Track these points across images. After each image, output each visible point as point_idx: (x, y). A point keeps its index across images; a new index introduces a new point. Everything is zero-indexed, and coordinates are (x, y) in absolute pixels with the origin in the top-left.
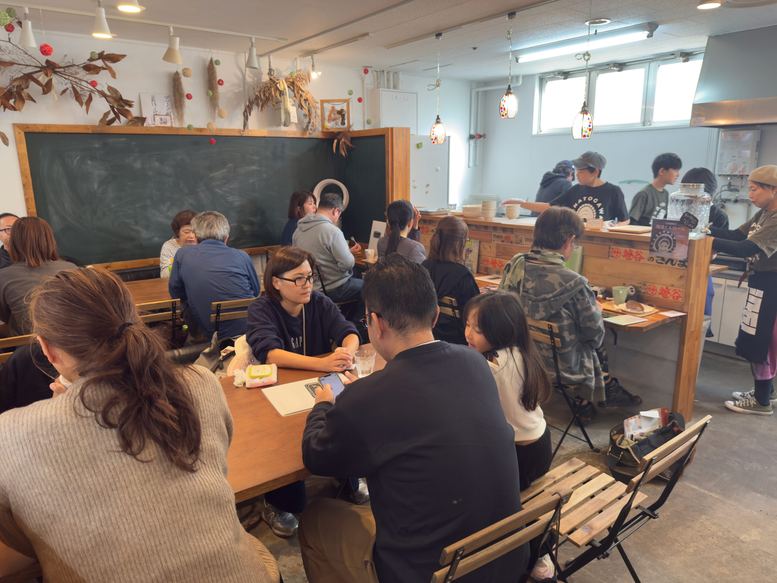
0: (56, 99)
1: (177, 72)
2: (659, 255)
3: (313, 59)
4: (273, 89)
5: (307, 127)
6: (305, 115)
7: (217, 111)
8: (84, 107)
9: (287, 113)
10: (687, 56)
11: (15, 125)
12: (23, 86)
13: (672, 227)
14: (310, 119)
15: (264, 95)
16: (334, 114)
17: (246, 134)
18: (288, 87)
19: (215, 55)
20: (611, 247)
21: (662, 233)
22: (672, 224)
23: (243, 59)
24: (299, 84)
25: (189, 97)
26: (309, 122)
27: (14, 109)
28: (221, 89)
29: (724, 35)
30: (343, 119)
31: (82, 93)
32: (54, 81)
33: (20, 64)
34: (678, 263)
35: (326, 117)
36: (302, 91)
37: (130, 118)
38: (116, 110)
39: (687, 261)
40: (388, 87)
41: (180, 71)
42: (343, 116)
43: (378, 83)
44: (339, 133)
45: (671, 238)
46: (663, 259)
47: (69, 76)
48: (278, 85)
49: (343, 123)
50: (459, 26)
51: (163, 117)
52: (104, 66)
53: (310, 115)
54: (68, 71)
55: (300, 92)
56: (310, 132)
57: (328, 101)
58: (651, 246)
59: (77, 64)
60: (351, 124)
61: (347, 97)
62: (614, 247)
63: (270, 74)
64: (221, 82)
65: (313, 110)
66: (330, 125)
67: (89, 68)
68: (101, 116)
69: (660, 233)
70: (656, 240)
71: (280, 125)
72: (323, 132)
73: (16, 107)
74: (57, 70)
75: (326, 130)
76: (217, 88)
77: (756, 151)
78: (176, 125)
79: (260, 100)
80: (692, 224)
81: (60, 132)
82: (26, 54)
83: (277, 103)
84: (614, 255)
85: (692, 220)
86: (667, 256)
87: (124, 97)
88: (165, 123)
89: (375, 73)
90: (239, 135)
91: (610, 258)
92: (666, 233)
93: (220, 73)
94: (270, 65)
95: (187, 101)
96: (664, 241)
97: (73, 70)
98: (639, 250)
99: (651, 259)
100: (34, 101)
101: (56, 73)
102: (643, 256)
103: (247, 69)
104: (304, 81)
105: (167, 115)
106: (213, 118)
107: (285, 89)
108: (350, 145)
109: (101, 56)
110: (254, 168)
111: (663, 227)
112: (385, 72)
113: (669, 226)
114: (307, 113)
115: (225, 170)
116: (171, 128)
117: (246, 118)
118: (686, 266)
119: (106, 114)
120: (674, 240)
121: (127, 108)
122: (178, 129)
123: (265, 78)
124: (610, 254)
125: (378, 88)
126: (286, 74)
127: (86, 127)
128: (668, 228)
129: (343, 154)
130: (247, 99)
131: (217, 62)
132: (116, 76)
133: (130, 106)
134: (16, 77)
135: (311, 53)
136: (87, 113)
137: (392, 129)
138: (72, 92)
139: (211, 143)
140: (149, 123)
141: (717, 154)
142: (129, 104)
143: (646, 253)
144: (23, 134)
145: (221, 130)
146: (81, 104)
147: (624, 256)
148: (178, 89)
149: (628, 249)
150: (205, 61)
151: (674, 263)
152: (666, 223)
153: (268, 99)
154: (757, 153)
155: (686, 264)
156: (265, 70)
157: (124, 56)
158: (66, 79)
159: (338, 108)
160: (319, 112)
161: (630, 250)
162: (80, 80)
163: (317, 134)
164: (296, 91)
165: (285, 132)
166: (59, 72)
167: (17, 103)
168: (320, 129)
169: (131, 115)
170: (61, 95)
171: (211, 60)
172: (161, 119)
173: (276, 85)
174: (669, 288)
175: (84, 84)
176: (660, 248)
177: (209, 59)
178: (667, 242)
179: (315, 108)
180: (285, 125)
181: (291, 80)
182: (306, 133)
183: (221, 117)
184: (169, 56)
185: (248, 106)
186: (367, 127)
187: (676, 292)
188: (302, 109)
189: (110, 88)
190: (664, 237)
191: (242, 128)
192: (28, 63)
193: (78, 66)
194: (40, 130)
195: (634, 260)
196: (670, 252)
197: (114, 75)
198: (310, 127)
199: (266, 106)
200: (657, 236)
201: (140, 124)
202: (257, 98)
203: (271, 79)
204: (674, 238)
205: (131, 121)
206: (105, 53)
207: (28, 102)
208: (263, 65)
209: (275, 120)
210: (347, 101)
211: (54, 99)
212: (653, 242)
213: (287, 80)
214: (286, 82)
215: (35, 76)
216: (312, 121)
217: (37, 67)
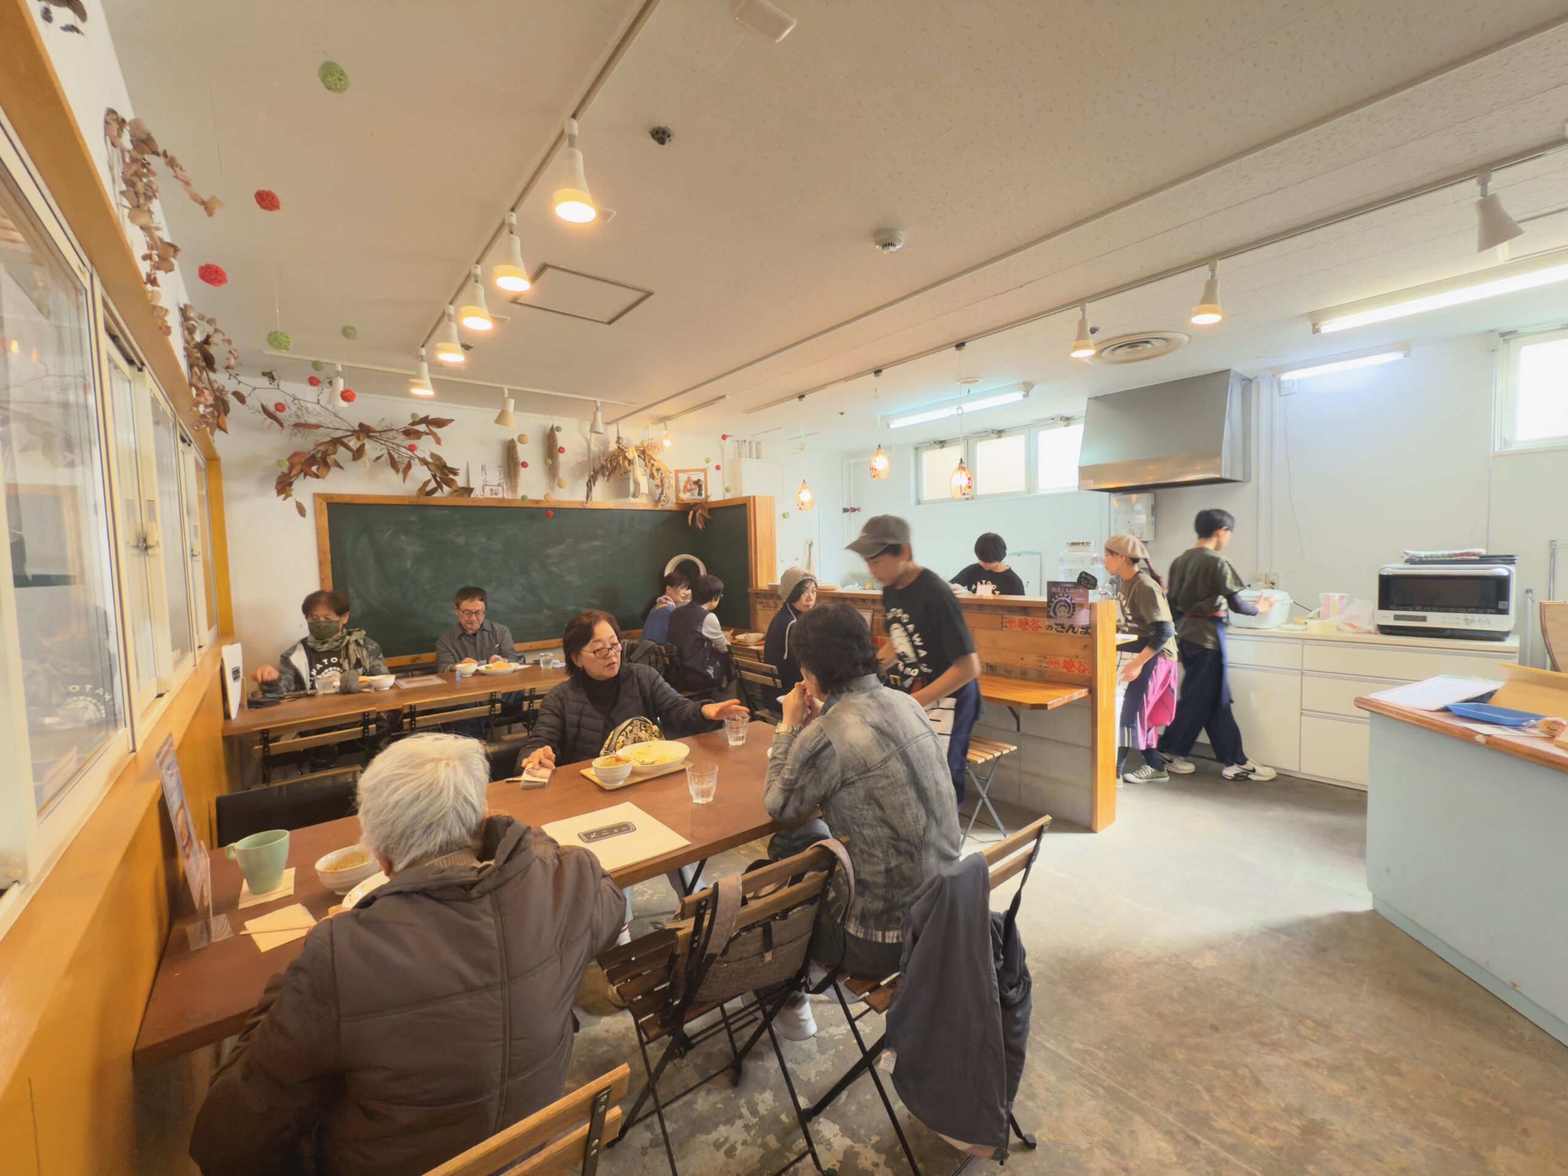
0: (368, 465)
1: (513, 439)
2: (1059, 621)
3: (665, 425)
4: (621, 458)
5: (660, 498)
6: (657, 486)
7: (556, 482)
8: (401, 475)
9: (637, 483)
10: (1067, 420)
11: (316, 496)
12: (329, 452)
13: (1069, 589)
14: (662, 490)
15: (611, 464)
16: (690, 485)
17: (589, 506)
18: (639, 456)
19: (556, 421)
20: (1004, 616)
21: (1059, 597)
22: (1069, 585)
23: (587, 426)
24: (650, 453)
25: (525, 465)
26: (662, 493)
27: (317, 476)
28: (562, 457)
29: (1103, 396)
30: (700, 490)
31: (400, 460)
32: (367, 447)
33: (328, 428)
34: (1080, 630)
35: (681, 487)
36: (654, 460)
37: (454, 488)
38: (438, 479)
39: (1090, 627)
40: (751, 457)
41: (516, 439)
42: (700, 487)
43: (740, 454)
44: (696, 504)
45: (1069, 601)
46: (1063, 627)
47: (386, 441)
48: (627, 454)
49: (700, 494)
50: (823, 387)
51: (494, 488)
52: (428, 431)
53: (662, 485)
54: (385, 436)
55: (652, 461)
56: (663, 503)
57: (683, 471)
58: (1049, 612)
59: (395, 428)
60: (709, 494)
61: (704, 466)
62: (1008, 616)
63: (618, 442)
64: (562, 450)
65: (666, 481)
66: (686, 497)
67: (408, 433)
68: (420, 485)
69: (1057, 597)
70: (1053, 605)
71: (627, 496)
72: (677, 504)
73: (319, 474)
74: (372, 434)
75: (680, 502)
76: (558, 456)
77: (1152, 515)
78: (508, 496)
79: (605, 470)
80: (1091, 585)
81: (370, 503)
82: (337, 416)
83: (625, 473)
84: (1008, 626)
85: (1089, 580)
86: (1067, 622)
87: (449, 465)
88: (496, 494)
89: (736, 443)
90: (582, 507)
91: (1004, 629)
92: (1063, 596)
93: (561, 440)
94: (618, 433)
95: (522, 470)
96: (1062, 605)
97: (391, 434)
98: (1035, 618)
99: (1050, 627)
100: (341, 467)
101: (370, 437)
102: (1041, 624)
103: (593, 435)
104: (656, 450)
105: (499, 485)
106: (552, 489)
107: (634, 458)
108: (708, 517)
109: (425, 420)
110: (597, 543)
111: (1059, 590)
112: (747, 443)
113: (1065, 588)
114: (659, 483)
115: (563, 547)
116: (503, 500)
117: (590, 489)
118: (1090, 634)
119: (427, 483)
120: (1074, 604)
121: (451, 476)
122: (510, 501)
123: (613, 447)
124: (1004, 624)
125: (739, 457)
126: (637, 442)
127: (402, 497)
128: (1065, 590)
129: (700, 526)
130: (592, 468)
131: (559, 429)
132: (442, 443)
133: (455, 474)
134: (322, 441)
135: (663, 419)
136: (404, 482)
137: (754, 497)
138: (389, 459)
139: (548, 516)
140: (477, 493)
141: (1110, 521)
142: (454, 472)
143: (1044, 622)
144: (325, 505)
145: (560, 502)
146: (397, 471)
147: (1019, 626)
148: (512, 458)
149: (1023, 618)
150: (546, 428)
151: (1076, 630)
152: (1062, 585)
153: (615, 468)
154: (1154, 518)
155: (1089, 631)
156: (613, 439)
157: (451, 421)
158: (381, 444)
159: (695, 478)
160: (673, 482)
161: (1025, 619)
162: (398, 445)
163: (670, 505)
164: (647, 460)
165: (635, 504)
166: (373, 437)
167: (320, 470)
168: (674, 500)
169: (457, 485)
170: (374, 461)
171: (552, 427)
172: (492, 490)
173: (624, 454)
174: (1074, 659)
175: (403, 450)
176: (1059, 614)
177: (550, 426)
178: (1065, 606)
179: (669, 478)
180: (634, 496)
181: (642, 449)
182: (658, 505)
183: (561, 486)
184: (501, 419)
185: (593, 476)
186: (728, 496)
187: (1082, 665)
188: (653, 479)
189: (433, 455)
190: (1061, 601)
191: (585, 500)
192: (337, 426)
193: (397, 430)
194: (347, 501)
195: (1030, 629)
196: (1070, 617)
197: (438, 441)
198: (662, 499)
199: (612, 476)
200: (1053, 600)
201: (466, 495)
202: (603, 467)
203: (619, 448)
204: (1073, 602)
205: (456, 491)
206: (430, 418)
207: (334, 470)
208: (611, 433)
209: (622, 491)
210: (704, 471)
211: (365, 466)
212: (1050, 607)
213: (637, 449)
214: (636, 450)
215: (345, 440)
216: (665, 492)
217: (349, 431)
